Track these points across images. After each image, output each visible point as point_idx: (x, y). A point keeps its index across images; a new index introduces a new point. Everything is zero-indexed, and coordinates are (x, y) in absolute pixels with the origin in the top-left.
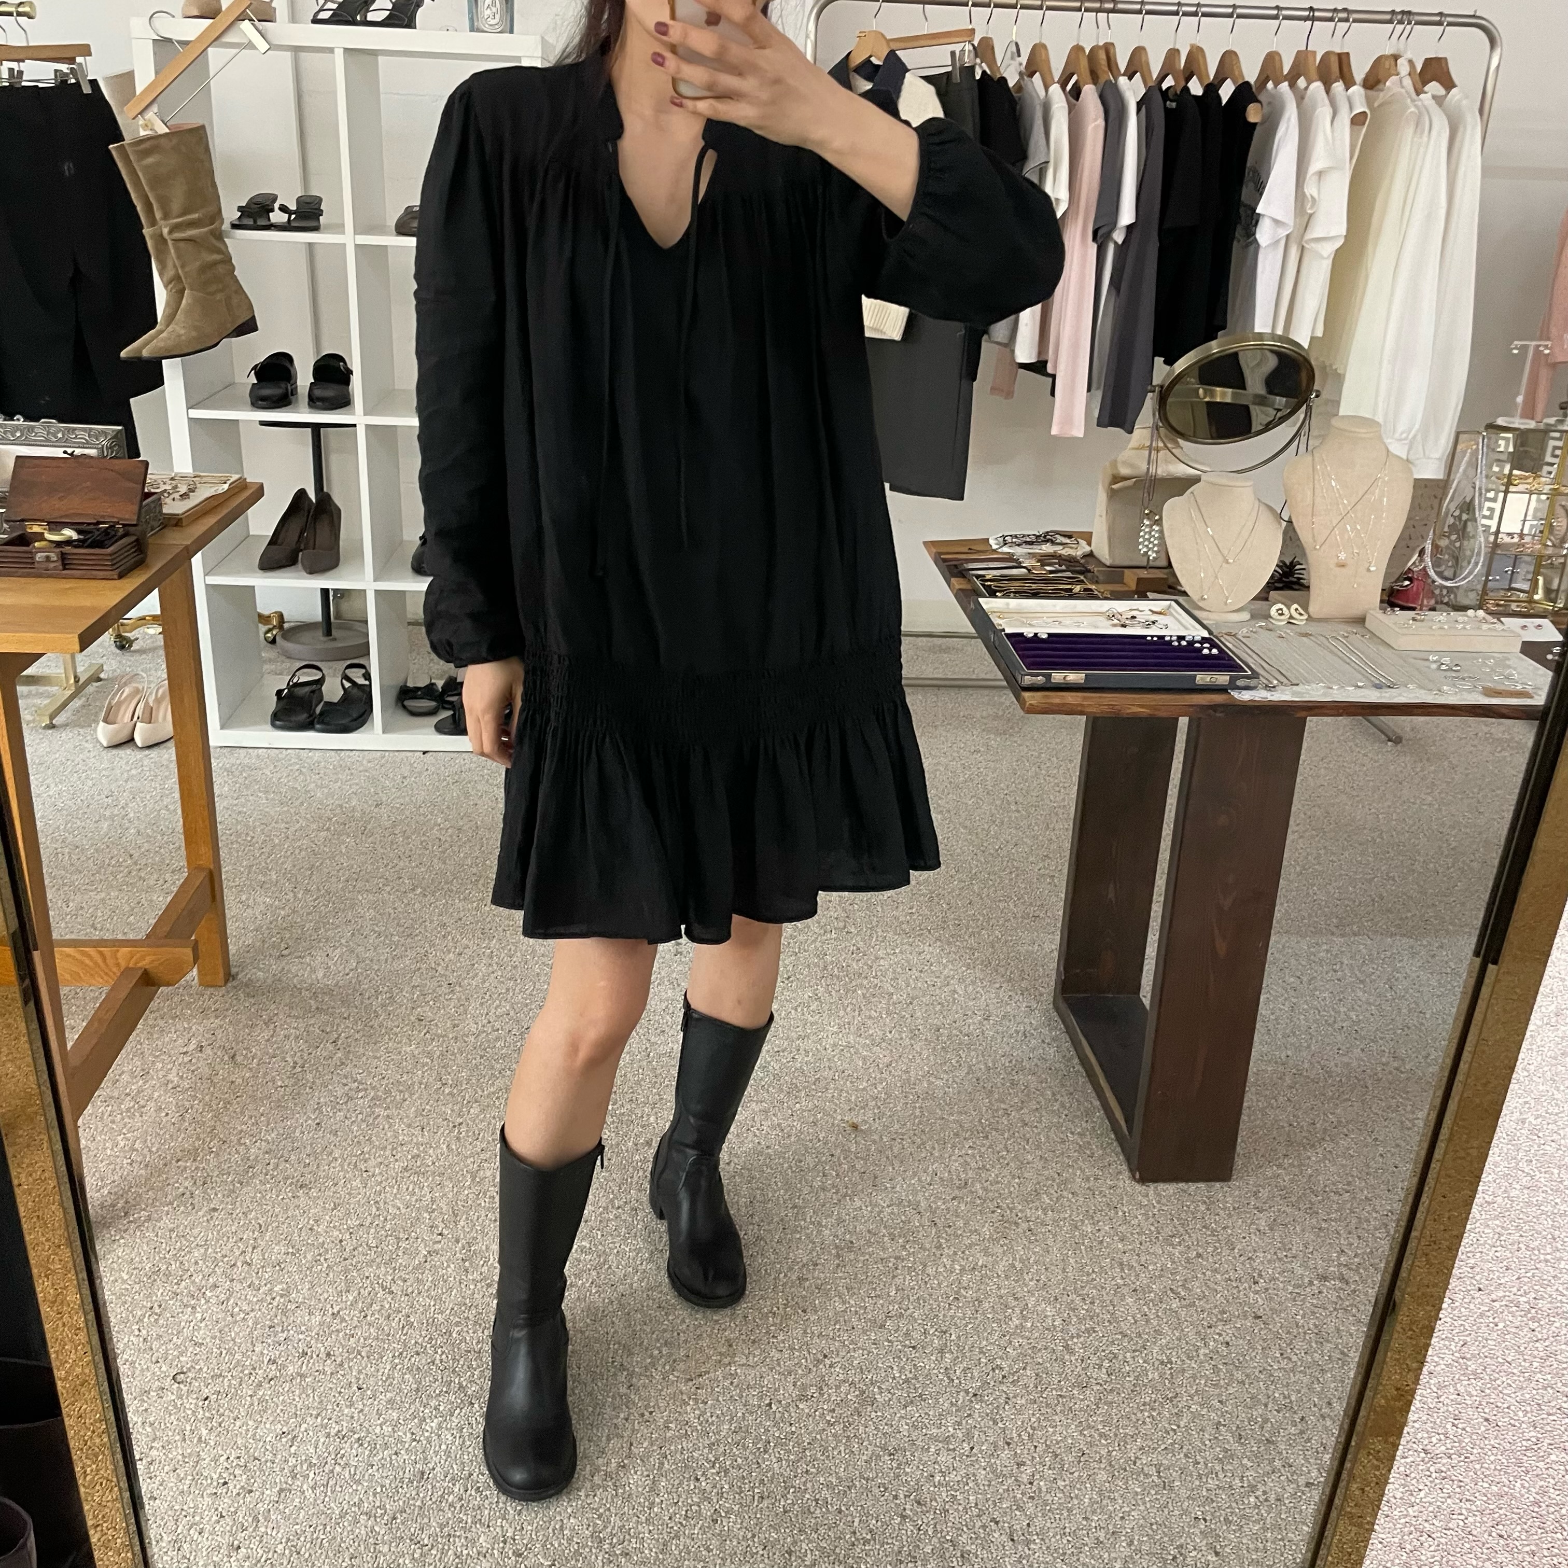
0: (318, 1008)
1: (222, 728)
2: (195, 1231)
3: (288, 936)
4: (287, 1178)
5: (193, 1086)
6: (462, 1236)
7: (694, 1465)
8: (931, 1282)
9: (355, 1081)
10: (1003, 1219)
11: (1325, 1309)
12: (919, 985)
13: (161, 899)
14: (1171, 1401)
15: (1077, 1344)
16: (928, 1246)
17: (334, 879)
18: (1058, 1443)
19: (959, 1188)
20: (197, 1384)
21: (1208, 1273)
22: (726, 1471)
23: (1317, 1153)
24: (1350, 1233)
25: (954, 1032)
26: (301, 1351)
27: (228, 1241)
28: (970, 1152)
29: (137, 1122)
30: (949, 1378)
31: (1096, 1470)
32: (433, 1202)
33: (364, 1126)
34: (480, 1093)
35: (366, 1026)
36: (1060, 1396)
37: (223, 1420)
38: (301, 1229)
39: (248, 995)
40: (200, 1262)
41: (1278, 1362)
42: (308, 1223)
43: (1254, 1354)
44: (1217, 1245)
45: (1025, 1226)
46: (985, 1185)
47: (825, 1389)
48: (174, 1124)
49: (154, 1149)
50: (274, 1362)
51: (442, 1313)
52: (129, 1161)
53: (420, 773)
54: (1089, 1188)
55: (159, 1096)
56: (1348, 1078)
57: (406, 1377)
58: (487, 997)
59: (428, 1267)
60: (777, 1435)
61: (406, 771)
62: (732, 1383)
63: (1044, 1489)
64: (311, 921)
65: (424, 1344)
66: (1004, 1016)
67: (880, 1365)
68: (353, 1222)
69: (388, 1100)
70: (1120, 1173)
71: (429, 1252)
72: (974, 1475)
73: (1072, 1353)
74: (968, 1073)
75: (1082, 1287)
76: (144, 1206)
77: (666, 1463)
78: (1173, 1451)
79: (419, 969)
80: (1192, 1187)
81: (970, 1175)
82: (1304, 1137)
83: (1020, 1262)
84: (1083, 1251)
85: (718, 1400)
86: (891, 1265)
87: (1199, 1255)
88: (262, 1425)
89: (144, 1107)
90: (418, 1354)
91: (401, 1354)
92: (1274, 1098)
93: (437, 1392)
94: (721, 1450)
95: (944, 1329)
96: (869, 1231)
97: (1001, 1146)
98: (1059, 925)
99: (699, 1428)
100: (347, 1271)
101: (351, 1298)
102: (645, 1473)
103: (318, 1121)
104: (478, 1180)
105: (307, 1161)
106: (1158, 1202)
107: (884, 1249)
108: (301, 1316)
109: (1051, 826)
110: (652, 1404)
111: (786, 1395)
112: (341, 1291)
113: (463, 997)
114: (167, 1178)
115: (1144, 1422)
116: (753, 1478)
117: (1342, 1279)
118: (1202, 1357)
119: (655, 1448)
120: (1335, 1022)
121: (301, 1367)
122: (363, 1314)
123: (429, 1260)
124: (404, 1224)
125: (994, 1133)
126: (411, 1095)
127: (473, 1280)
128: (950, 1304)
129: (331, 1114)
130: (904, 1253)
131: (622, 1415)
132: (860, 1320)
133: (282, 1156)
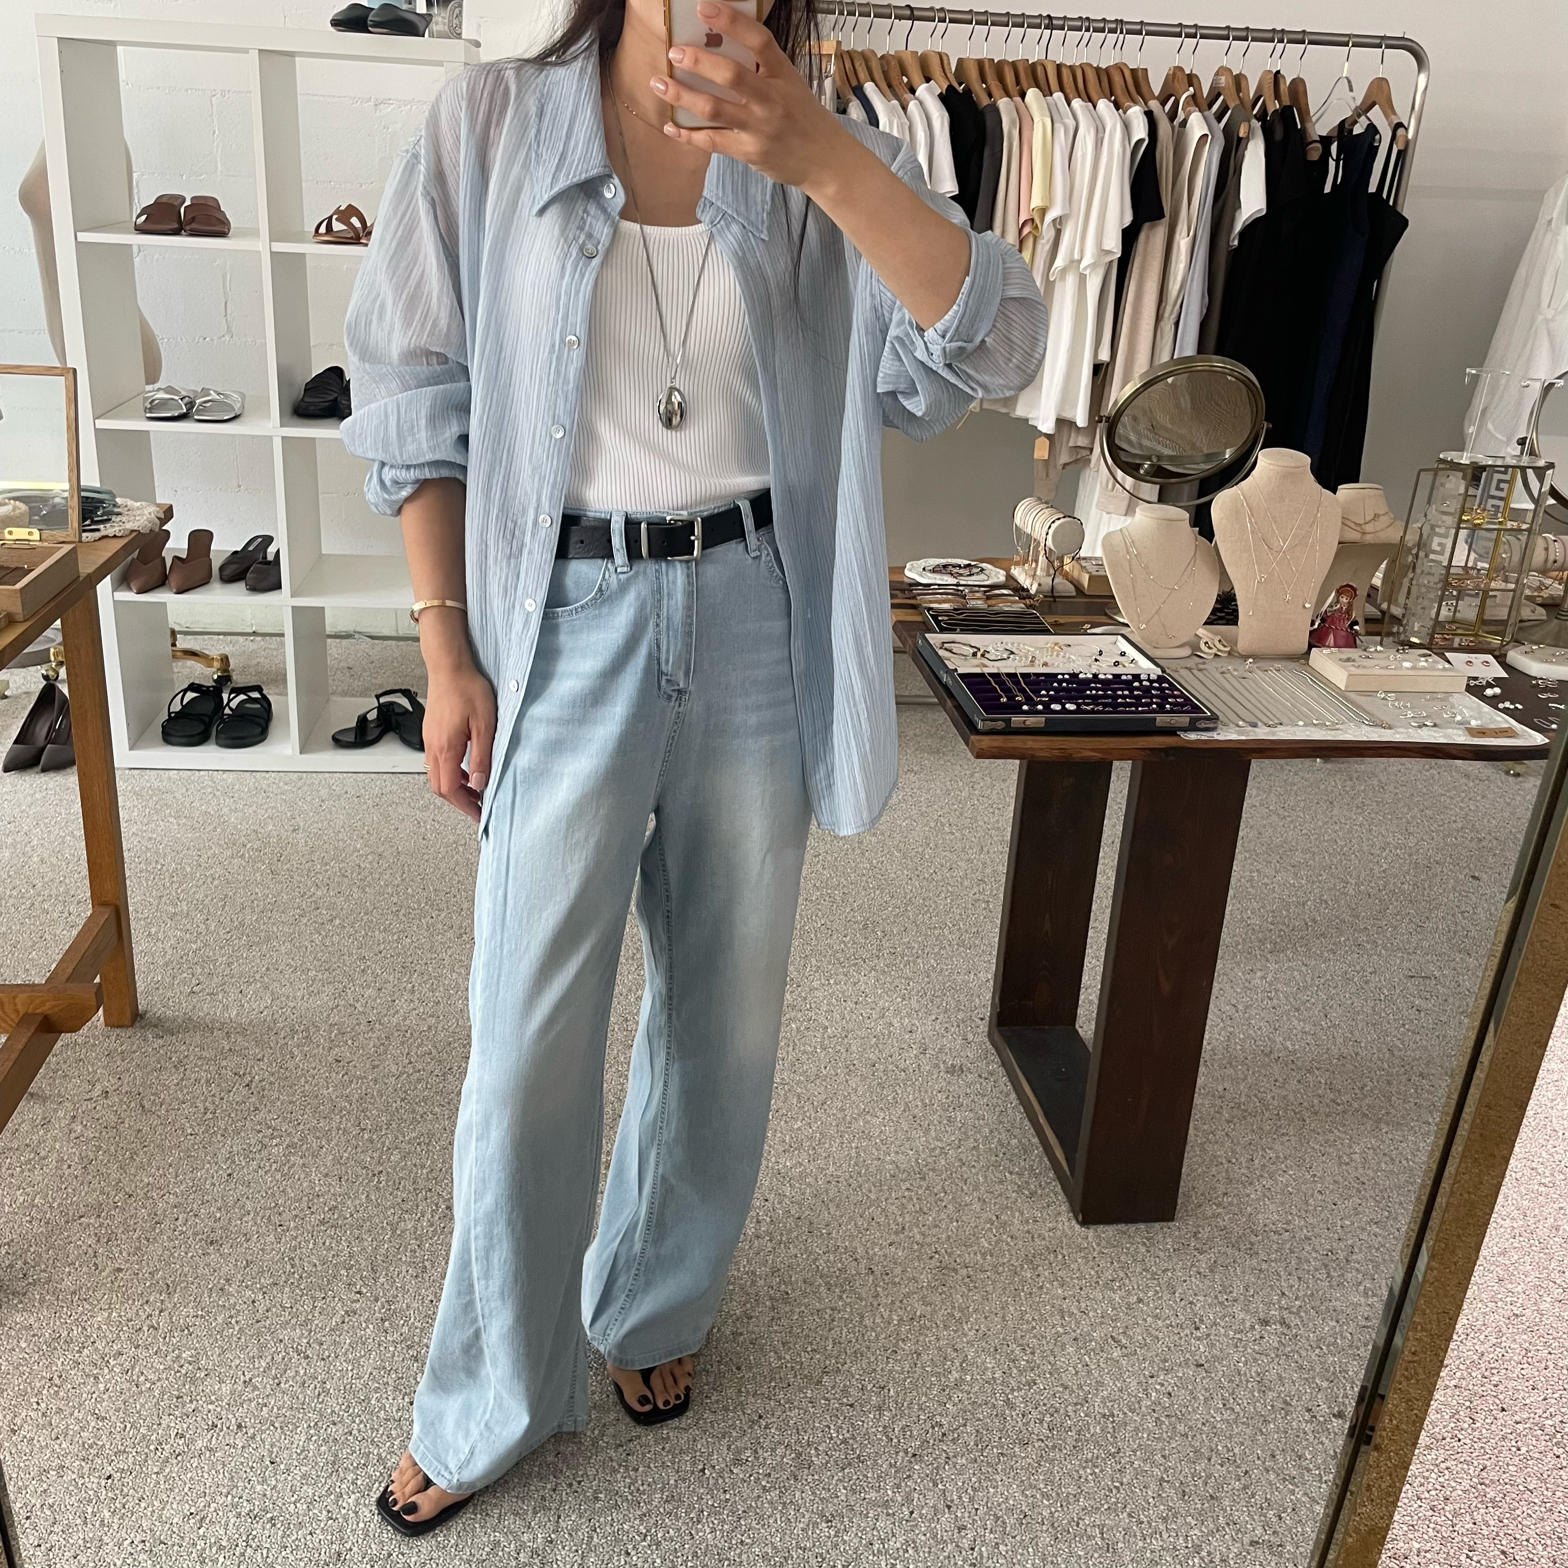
0: (230, 1050)
1: (131, 749)
2: (98, 1295)
3: (199, 970)
4: (196, 1234)
5: (97, 1135)
6: (381, 1294)
7: (625, 1538)
8: (869, 1333)
9: (269, 1127)
10: (941, 1268)
11: (1267, 1355)
12: (854, 1017)
13: (65, 932)
14: (1114, 1457)
15: (1017, 1397)
16: (864, 1295)
17: (248, 910)
18: (999, 1505)
19: (897, 1233)
20: (100, 1462)
21: (1149, 1319)
22: (658, 1544)
23: (1256, 1191)
24: (1290, 1275)
25: (890, 1067)
26: (210, 1423)
27: (133, 1304)
28: (906, 1194)
29: (37, 1176)
30: (887, 1437)
31: (1039, 1533)
32: (351, 1256)
33: (278, 1176)
34: (401, 1138)
35: (281, 1067)
36: (1002, 1454)
37: (128, 1501)
38: (211, 1289)
39: (158, 1037)
40: (104, 1327)
41: (1221, 1413)
42: (218, 1282)
43: (1196, 1405)
44: (1158, 1288)
45: (964, 1272)
46: (923, 1229)
47: (760, 1452)
48: (76, 1177)
49: (55, 1205)
50: (182, 1436)
51: (360, 1378)
52: (28, 1218)
53: (339, 797)
54: (1028, 1232)
55: (61, 1147)
56: (1286, 1111)
57: (323, 1448)
58: (408, 1035)
59: (346, 1328)
60: (710, 1503)
61: (324, 793)
62: (663, 1449)
63: (985, 1554)
64: (223, 956)
65: (341, 1413)
66: (940, 1049)
67: (817, 1425)
68: (266, 1281)
69: (304, 1147)
70: (1060, 1213)
71: (347, 1312)
72: (914, 1542)
73: (1012, 1407)
74: (905, 1111)
75: (1022, 1336)
76: (43, 1267)
77: (595, 1536)
78: (1115, 1510)
79: (337, 1006)
80: (1132, 1228)
81: (907, 1219)
82: (1243, 1174)
83: (959, 1311)
84: (1023, 1298)
85: (649, 1467)
86: (827, 1316)
87: (1140, 1301)
88: (168, 1507)
89: (44, 1159)
90: (335, 1424)
91: (316, 1424)
92: (1212, 1133)
93: (355, 1465)
94: (652, 1521)
95: (882, 1384)
96: (805, 1282)
97: (939, 1187)
98: (995, 953)
99: (630, 1497)
100: (259, 1334)
101: (264, 1364)
102: (574, 1548)
103: (229, 1171)
104: (398, 1232)
105: (218, 1215)
106: (1098, 1245)
107: (820, 1300)
108: (211, 1385)
109: (985, 849)
110: (580, 1473)
111: (720, 1459)
112: (253, 1357)
113: (383, 1036)
114: (69, 1236)
115: (1086, 1480)
116: (686, 1551)
117: (1283, 1323)
118: (1143, 1409)
119: (583, 1520)
120: (1271, 1052)
121: (210, 1441)
122: (276, 1381)
123: (347, 1320)
124: (320, 1282)
125: (931, 1173)
126: (329, 1141)
127: (393, 1341)
128: (888, 1358)
129: (244, 1164)
130: (840, 1303)
131: (549, 1486)
132: (795, 1376)
133: (191, 1211)
